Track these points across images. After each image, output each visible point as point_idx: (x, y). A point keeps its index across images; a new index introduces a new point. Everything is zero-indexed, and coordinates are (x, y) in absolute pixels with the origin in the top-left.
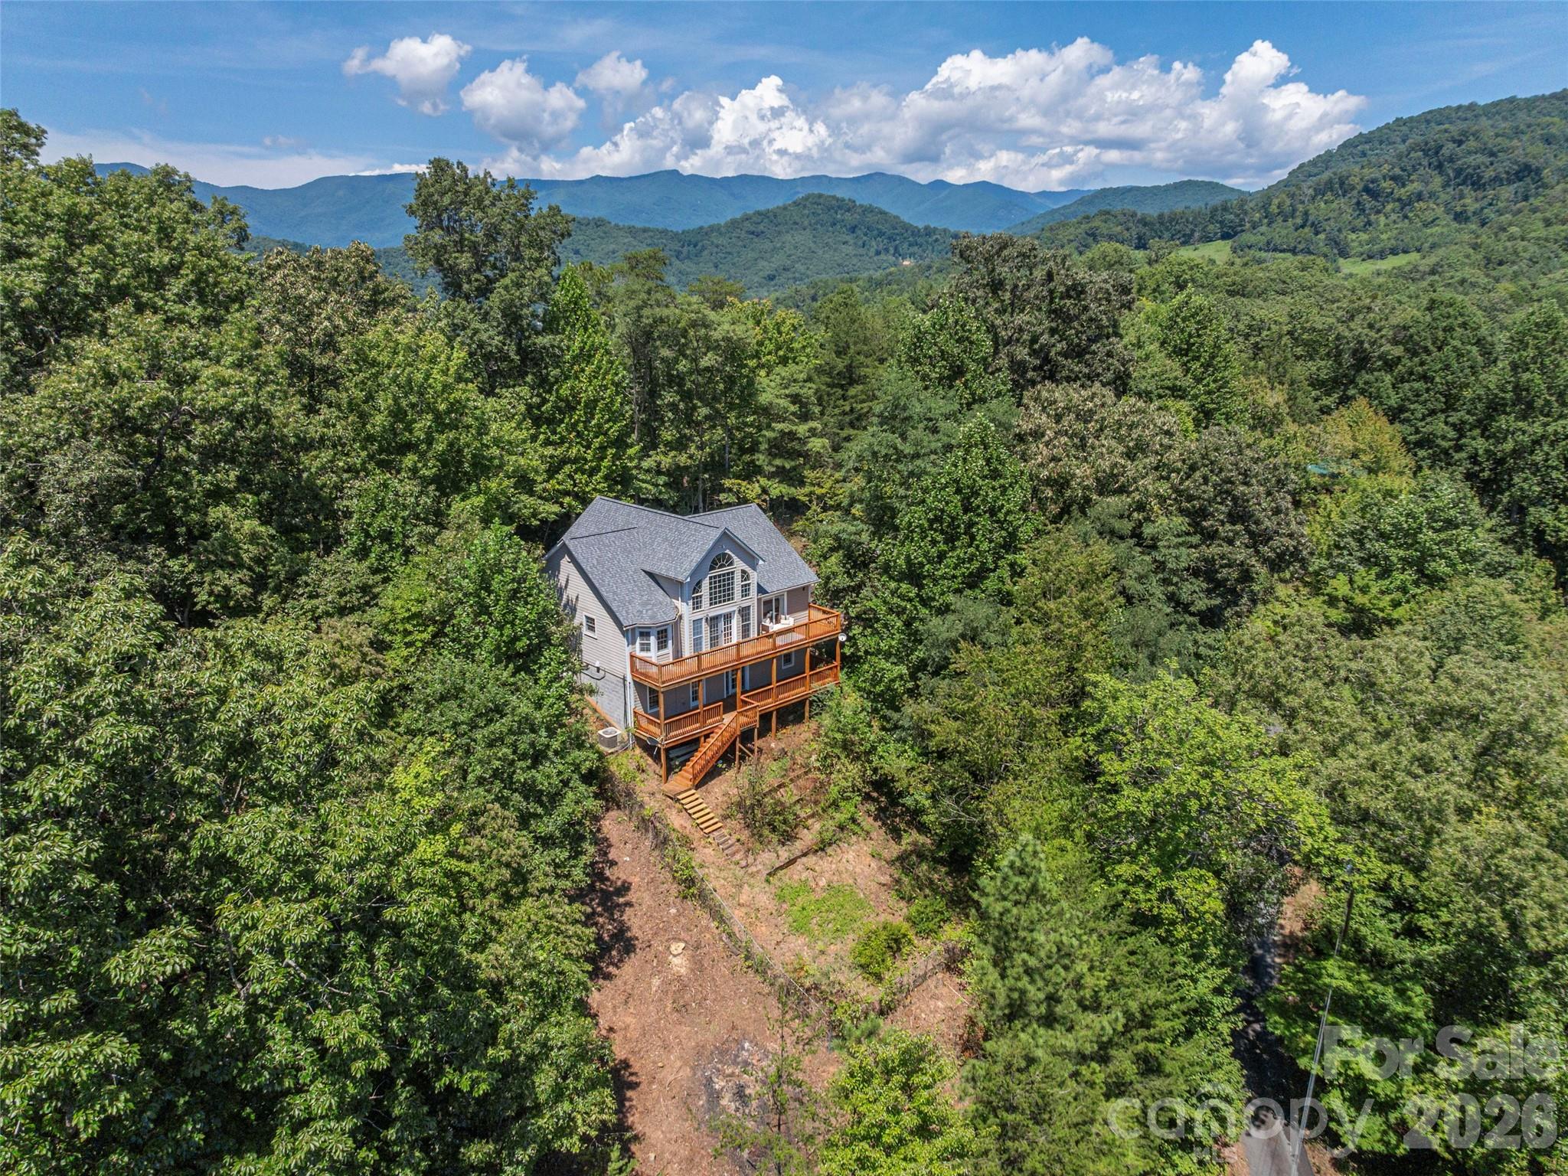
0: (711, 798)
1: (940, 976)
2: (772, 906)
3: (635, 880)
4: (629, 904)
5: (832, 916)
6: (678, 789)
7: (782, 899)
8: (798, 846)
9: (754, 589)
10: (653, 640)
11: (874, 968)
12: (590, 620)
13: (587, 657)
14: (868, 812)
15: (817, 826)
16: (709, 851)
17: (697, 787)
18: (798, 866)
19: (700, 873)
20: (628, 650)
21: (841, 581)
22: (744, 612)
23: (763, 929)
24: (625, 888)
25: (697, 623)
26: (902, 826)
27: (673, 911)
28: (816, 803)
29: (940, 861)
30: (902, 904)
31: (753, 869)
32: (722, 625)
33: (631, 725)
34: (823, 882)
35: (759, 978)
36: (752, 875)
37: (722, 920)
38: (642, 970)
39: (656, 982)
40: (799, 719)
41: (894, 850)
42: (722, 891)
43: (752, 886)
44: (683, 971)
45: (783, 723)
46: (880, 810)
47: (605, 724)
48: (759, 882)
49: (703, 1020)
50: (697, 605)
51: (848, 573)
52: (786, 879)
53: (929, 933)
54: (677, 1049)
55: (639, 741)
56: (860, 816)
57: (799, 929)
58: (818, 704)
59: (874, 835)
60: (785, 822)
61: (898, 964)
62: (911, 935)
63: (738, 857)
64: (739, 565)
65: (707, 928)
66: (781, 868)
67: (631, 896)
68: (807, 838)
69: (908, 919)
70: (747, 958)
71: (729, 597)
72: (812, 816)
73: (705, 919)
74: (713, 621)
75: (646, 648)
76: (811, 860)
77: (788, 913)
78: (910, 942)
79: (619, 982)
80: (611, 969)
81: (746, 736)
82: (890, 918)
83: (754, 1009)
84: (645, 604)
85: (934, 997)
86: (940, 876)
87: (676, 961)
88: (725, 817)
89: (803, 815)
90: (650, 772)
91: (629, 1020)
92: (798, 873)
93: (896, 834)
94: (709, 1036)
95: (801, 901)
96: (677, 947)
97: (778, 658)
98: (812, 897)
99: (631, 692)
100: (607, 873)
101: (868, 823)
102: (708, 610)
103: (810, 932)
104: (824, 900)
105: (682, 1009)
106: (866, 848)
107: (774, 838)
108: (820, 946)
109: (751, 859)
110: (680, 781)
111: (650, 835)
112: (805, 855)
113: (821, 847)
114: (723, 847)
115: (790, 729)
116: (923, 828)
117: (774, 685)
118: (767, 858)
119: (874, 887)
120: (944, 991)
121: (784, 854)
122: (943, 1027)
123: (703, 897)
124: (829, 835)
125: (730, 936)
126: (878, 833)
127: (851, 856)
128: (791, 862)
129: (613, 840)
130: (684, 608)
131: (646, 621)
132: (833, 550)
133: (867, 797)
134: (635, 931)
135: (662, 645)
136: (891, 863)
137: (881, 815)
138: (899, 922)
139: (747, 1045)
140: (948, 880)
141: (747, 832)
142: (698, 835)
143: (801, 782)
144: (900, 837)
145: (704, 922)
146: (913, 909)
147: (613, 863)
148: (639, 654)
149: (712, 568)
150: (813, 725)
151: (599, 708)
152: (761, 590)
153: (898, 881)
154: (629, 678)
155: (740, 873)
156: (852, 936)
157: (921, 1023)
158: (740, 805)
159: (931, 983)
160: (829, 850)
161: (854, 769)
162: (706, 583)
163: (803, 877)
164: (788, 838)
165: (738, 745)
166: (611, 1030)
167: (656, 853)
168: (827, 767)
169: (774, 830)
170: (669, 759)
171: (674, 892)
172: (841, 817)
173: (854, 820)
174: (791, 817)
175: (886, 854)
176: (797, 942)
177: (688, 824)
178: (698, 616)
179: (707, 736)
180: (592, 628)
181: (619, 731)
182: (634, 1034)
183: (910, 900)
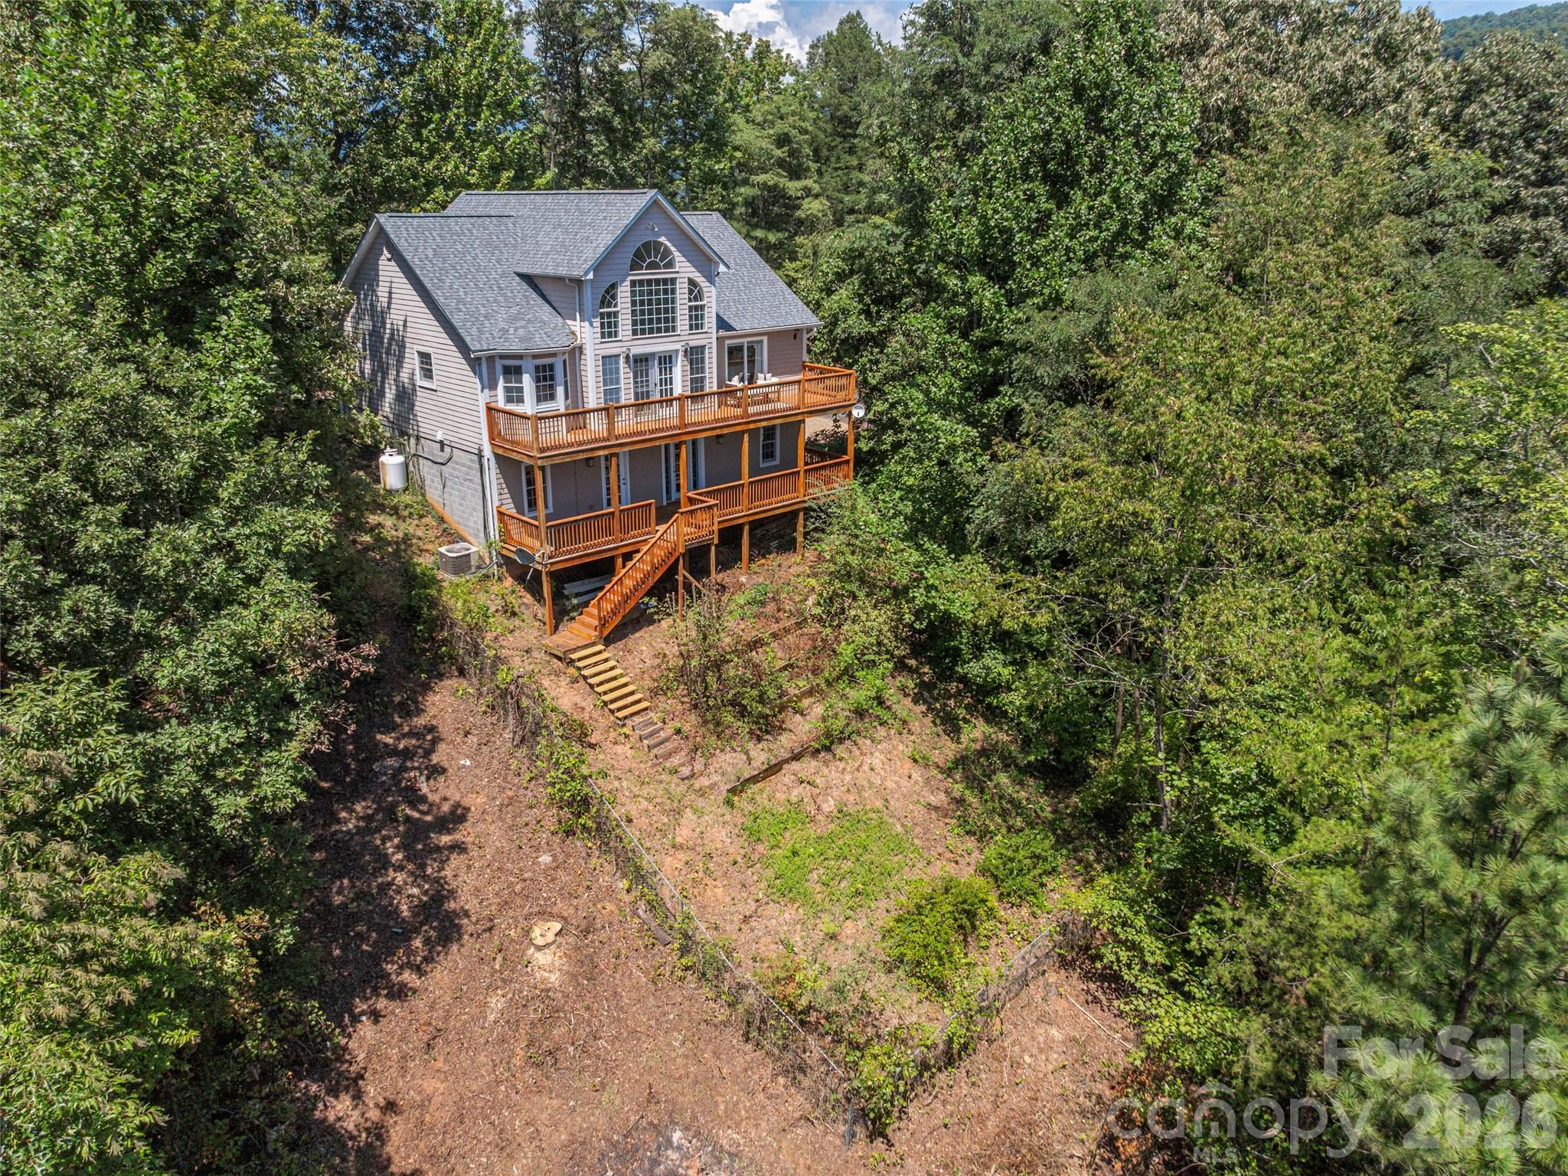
0: (633, 660)
1: (1052, 977)
2: (736, 849)
3: (476, 802)
4: (459, 848)
5: (847, 866)
6: (573, 644)
7: (753, 835)
8: (785, 743)
9: (710, 322)
10: (527, 382)
11: (932, 967)
12: (425, 358)
13: (425, 428)
14: (903, 689)
15: (819, 710)
16: (623, 750)
17: (608, 641)
18: (785, 777)
19: (600, 787)
20: (483, 398)
21: (857, 325)
22: (695, 356)
23: (717, 892)
24: (457, 816)
25: (609, 362)
26: (962, 712)
27: (545, 859)
28: (816, 671)
29: (1028, 770)
30: (971, 843)
31: (704, 782)
32: (655, 374)
33: (494, 533)
34: (829, 805)
35: (707, 991)
36: (702, 793)
37: (640, 876)
38: (471, 977)
39: (497, 1002)
40: (788, 545)
41: (947, 750)
42: (642, 822)
43: (699, 813)
44: (554, 978)
45: (761, 548)
46: (922, 685)
47: (452, 536)
48: (713, 804)
49: (588, 1081)
50: (609, 330)
51: (867, 313)
52: (762, 800)
53: (1022, 897)
54: (529, 1149)
55: (507, 562)
56: (891, 694)
57: (787, 891)
58: (819, 517)
59: (915, 726)
60: (762, 699)
61: (973, 956)
62: (993, 901)
63: (675, 760)
64: (684, 269)
65: (610, 890)
66: (754, 779)
67: (465, 834)
68: (802, 728)
69: (984, 871)
70: (684, 951)
71: (667, 325)
72: (810, 693)
73: (608, 875)
74: (640, 363)
75: (515, 395)
76: (808, 767)
77: (766, 862)
78: (991, 913)
79: (420, 1003)
80: (408, 976)
81: (696, 558)
82: (951, 868)
83: (694, 1056)
84: (512, 320)
85: (1044, 1019)
86: (1033, 796)
87: (542, 958)
88: (655, 693)
89: (793, 691)
90: (527, 615)
91: (431, 1085)
92: (784, 788)
93: (951, 725)
94: (599, 1119)
95: (789, 841)
96: (545, 931)
97: (753, 433)
98: (812, 832)
99: (493, 475)
100: (424, 788)
101: (904, 707)
102: (628, 342)
103: (806, 899)
104: (832, 838)
105: (544, 1058)
106: (903, 748)
107: (743, 727)
108: (827, 924)
109: (699, 766)
110: (579, 631)
111: (511, 721)
112: (796, 757)
113: (827, 744)
114: (652, 743)
115: (774, 560)
116: (995, 715)
117: (746, 479)
118: (730, 763)
119: (920, 813)
120: (1060, 1005)
121: (760, 755)
122: (1066, 1079)
123: (603, 832)
124: (840, 723)
125: (652, 907)
126: (922, 723)
127: (877, 759)
128: (773, 769)
129: (445, 730)
130: (586, 332)
131: (515, 346)
132: (841, 277)
133: (901, 666)
134: (465, 900)
135: (545, 393)
136: (948, 772)
137: (924, 694)
138: (966, 875)
139: (677, 1136)
140: (1044, 801)
141: (693, 718)
142: (604, 721)
143: (790, 639)
144: (957, 730)
145: (604, 880)
146: (991, 851)
147: (436, 771)
148: (501, 403)
149: (635, 266)
150: (810, 555)
151: (447, 514)
152: (722, 324)
153: (960, 802)
154: (487, 452)
155: (680, 789)
156: (883, 904)
157: (1025, 1073)
158: (682, 672)
159: (1035, 991)
160: (840, 750)
161: (879, 619)
162: (624, 292)
163: (795, 794)
164: (766, 727)
165: (682, 573)
166: (390, 1107)
167: (524, 751)
168: (834, 611)
169: (742, 712)
170: (558, 595)
171: (551, 824)
172: (858, 695)
173: (880, 700)
174: (772, 693)
175: (936, 757)
176: (783, 917)
177: (588, 703)
178: (611, 349)
179: (627, 557)
180: (428, 374)
181: (476, 548)
182: (439, 1115)
183: (983, 835)
